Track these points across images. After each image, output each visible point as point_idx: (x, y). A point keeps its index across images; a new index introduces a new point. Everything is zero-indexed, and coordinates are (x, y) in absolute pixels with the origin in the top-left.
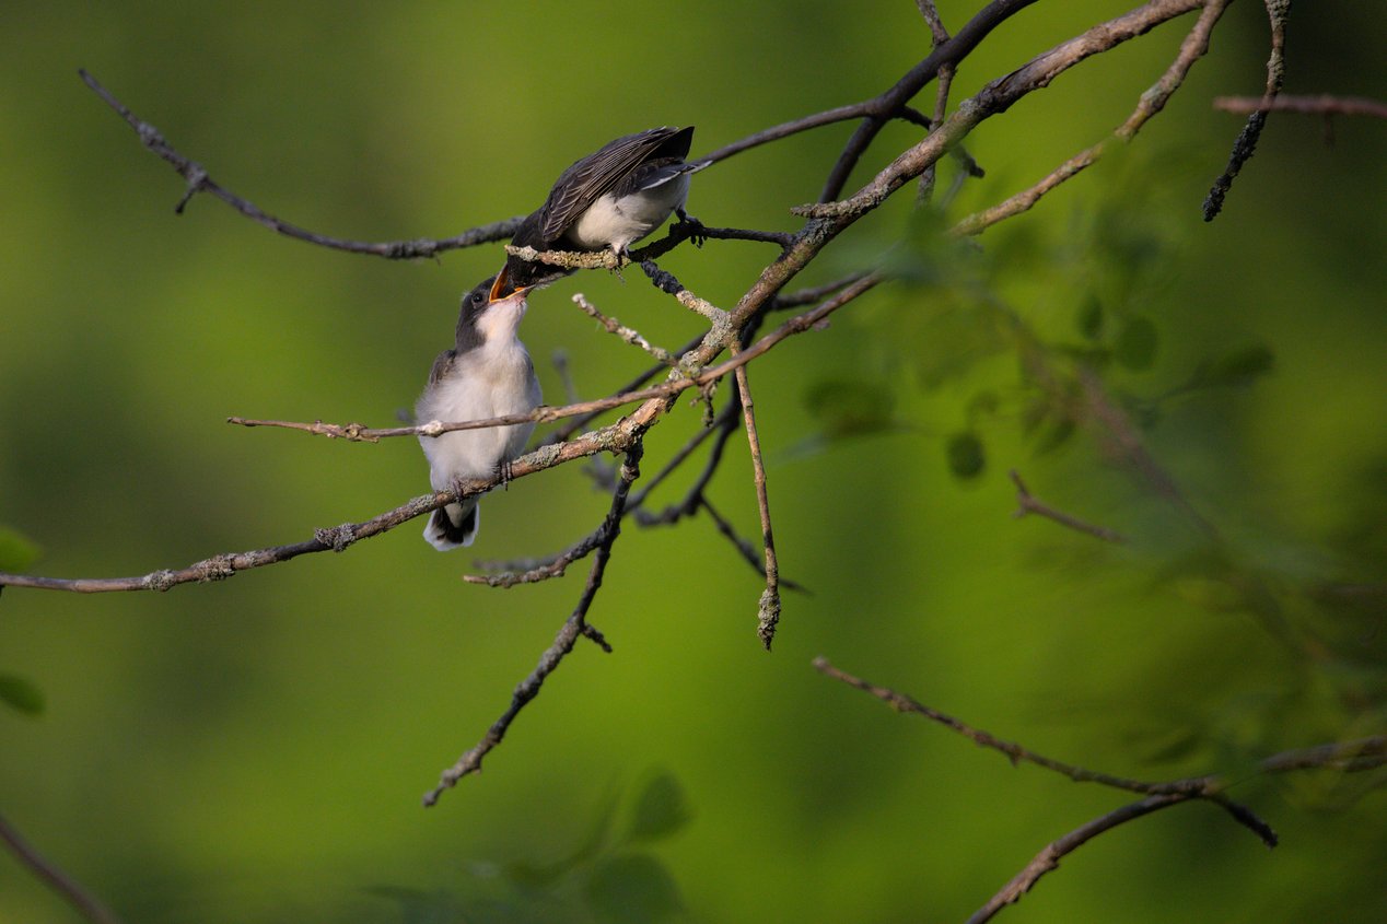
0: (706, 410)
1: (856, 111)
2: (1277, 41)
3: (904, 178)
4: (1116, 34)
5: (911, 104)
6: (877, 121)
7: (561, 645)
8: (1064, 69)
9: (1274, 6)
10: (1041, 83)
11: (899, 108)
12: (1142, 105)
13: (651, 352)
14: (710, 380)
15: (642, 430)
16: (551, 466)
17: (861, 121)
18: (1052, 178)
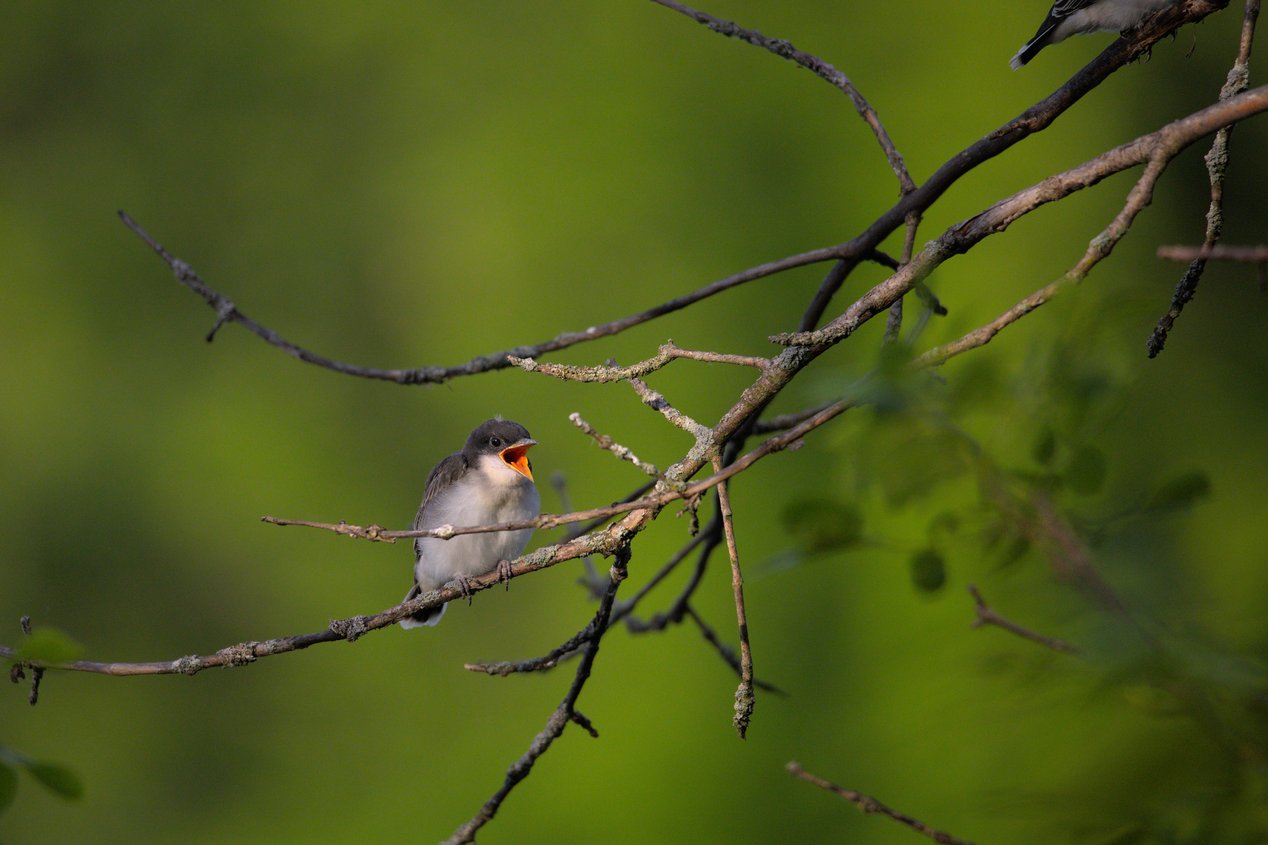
0: (692, 521)
1: (830, 253)
2: (1215, 195)
3: (873, 310)
4: (1068, 184)
5: (882, 248)
6: (849, 262)
7: (552, 729)
8: (1020, 216)
9: (1213, 163)
10: (999, 228)
11: (869, 251)
12: (1091, 250)
13: (641, 467)
14: (695, 494)
15: (630, 534)
16: (546, 566)
17: (834, 263)
18: (1008, 315)
